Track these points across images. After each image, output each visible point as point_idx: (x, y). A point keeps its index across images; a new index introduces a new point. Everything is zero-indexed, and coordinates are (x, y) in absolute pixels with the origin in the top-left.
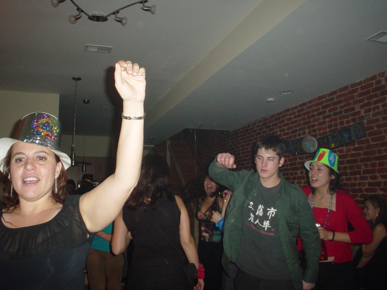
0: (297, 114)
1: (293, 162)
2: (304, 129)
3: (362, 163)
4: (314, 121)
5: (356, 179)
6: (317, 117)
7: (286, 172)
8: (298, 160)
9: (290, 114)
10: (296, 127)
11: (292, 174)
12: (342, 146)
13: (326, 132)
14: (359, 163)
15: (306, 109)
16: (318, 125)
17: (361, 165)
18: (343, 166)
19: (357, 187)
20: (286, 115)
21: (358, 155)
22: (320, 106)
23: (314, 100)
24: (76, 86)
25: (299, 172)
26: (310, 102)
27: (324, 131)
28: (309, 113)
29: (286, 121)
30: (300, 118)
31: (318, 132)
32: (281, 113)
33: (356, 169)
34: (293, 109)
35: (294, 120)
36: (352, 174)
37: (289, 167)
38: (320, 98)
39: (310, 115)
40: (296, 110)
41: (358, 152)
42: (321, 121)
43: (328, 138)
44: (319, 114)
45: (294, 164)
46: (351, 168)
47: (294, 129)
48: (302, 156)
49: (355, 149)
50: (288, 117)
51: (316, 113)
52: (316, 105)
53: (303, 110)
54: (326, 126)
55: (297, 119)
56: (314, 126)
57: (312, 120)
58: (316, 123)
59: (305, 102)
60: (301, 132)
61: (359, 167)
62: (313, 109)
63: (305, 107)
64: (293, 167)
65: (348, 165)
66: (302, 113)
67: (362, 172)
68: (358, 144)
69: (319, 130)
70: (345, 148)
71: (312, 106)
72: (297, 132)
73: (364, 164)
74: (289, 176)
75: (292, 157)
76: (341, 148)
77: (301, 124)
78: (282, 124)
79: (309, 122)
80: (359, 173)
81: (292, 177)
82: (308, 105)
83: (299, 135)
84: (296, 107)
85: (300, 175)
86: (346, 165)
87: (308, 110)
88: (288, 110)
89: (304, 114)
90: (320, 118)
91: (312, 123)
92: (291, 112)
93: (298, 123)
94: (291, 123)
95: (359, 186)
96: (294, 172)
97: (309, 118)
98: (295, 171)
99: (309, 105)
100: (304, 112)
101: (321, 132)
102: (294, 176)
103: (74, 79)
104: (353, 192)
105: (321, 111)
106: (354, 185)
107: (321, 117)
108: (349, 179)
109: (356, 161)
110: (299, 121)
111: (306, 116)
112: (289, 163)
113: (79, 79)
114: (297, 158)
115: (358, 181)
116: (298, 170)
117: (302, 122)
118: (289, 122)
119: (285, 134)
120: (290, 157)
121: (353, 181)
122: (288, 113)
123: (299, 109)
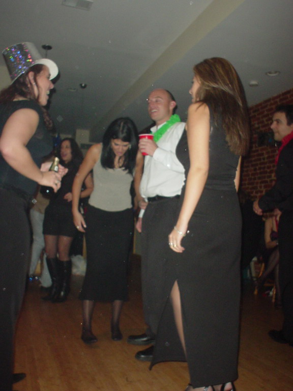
1: (271, 154)
7: (262, 166)
9: (271, 104)
11: (269, 168)
15: (290, 97)
20: (267, 106)
29: (266, 112)
32: (260, 104)
34: (274, 98)
37: (266, 160)
40: (278, 100)
45: (272, 157)
50: (269, 107)
53: (286, 98)
63: (288, 95)
64: (271, 159)
74: (266, 169)
75: (270, 150)
78: (260, 116)
81: (268, 170)
84: (278, 96)
88: (269, 100)
92: (272, 102)
96: (271, 165)
102: (272, 169)
112: (266, 156)
114: (276, 150)
119: (263, 126)
120: (267, 149)
122: (269, 103)
123: (281, 97)
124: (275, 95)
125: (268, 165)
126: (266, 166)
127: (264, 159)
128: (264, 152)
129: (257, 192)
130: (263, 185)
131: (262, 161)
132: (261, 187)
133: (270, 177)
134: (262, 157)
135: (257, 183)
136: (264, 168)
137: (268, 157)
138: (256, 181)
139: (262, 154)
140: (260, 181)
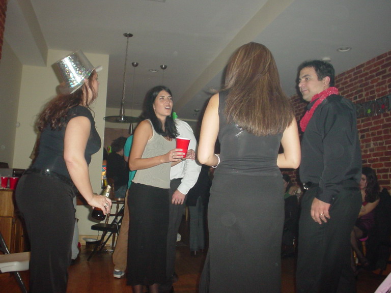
0: (353, 77)
2: (361, 91)
4: (372, 82)
6: (376, 78)
9: (346, 78)
10: (351, 90)
13: (386, 92)
15: (364, 71)
16: (377, 86)
20: (341, 80)
22: (380, 66)
23: (374, 60)
24: (128, 42)
26: (368, 63)
27: (384, 91)
28: (367, 74)
30: (357, 81)
31: (376, 93)
34: (348, 72)
35: (350, 83)
38: (379, 58)
39: (368, 76)
40: (352, 73)
42: (380, 81)
43: (387, 98)
44: (377, 75)
47: (350, 93)
50: (343, 81)
51: (375, 74)
52: (375, 65)
53: (360, 72)
54: (386, 86)
55: (354, 82)
56: (372, 87)
57: (370, 81)
58: (375, 84)
59: (362, 63)
60: (358, 95)
62: (371, 69)
63: (362, 69)
66: (359, 75)
69: (378, 90)
71: (371, 67)
72: (353, 95)
77: (358, 87)
79: (367, 84)
82: (365, 66)
83: (355, 98)
84: (352, 70)
87: (366, 71)
88: (343, 74)
89: (361, 76)
90: (379, 79)
91: (370, 85)
92: (347, 75)
93: (354, 86)
94: (346, 87)
97: (366, 79)
99: (368, 66)
100: (362, 74)
101: (380, 93)
103: (126, 35)
105: (380, 71)
107: (380, 77)
110: (356, 83)
111: (364, 78)
113: (130, 35)
117: (359, 85)
118: (344, 86)
122: (344, 77)
123: (356, 71)
124: (349, 69)
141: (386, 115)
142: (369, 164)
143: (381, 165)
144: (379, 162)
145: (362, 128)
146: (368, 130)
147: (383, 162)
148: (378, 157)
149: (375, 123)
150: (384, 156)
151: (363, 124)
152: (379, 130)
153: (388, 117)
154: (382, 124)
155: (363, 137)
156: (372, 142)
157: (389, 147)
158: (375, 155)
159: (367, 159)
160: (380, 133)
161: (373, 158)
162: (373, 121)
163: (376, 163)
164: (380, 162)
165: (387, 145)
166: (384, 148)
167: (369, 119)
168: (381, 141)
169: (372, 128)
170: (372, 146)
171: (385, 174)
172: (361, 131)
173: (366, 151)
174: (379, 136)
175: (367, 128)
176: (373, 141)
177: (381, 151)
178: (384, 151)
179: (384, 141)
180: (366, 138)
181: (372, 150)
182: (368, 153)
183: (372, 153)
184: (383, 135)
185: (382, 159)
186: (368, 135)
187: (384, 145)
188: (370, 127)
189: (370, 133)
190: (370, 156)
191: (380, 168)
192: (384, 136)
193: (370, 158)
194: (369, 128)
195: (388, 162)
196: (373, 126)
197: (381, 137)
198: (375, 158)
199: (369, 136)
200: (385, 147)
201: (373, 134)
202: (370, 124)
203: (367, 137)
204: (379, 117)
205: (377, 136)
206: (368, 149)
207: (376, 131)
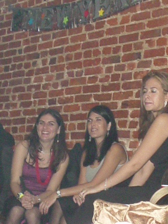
1: (31, 44)
3: (144, 40)
5: (132, 66)
7: (17, 63)
8: (41, 42)
11: (27, 66)
12: (116, 13)
14: (140, 40)
17: (142, 43)
18: (114, 46)
19: (133, 80)
21: (140, 26)
25: (39, 61)
33: (133, 51)
36: (126, 58)
37: (23, 54)
41: (141, 21)
45: (34, 48)
46: (127, 48)
48: (47, 33)
49: (135, 18)
61: (139, 46)
64: (31, 53)
65: (122, 45)
67: (142, 54)
68: (141, 9)
70: (119, 17)
73: (147, 42)
74: (23, 69)
75: (29, 37)
76: (114, 17)
80: (139, 56)
81: (26, 71)
85: (41, 66)
86: (118, 44)
95: (135, 78)
96: (31, 62)
98: (34, 60)
102: (32, 68)
104: (124, 89)
106: (129, 76)
108: (122, 68)
109: (134, 37)
112: (24, 47)
114: (39, 37)
115: (136, 70)
116: (38, 58)
120: (26, 36)
121: (127, 71)
125: (26, 61)
126: (23, 63)
127: (20, 51)
128: (22, 40)
129: (7, 107)
130: (17, 94)
131: (18, 55)
132: (14, 98)
133: (28, 81)
134: (17, 49)
135: (9, 91)
136: (20, 66)
137: (27, 50)
138: (6, 88)
139: (18, 44)
140: (12, 87)
141: (89, 28)
142: (59, 105)
143: (77, 108)
144: (74, 103)
145: (53, 48)
146: (61, 51)
147: (80, 104)
148: (72, 95)
149: (73, 40)
150: (82, 93)
151: (54, 40)
152: (78, 51)
153: (91, 32)
154: (82, 42)
155: (53, 61)
156: (66, 71)
157: (89, 78)
158: (69, 91)
159: (57, 98)
160: (78, 56)
161: (66, 96)
162: (70, 37)
163: (69, 104)
164: (76, 103)
165: (87, 76)
166: (83, 81)
167: (64, 34)
168: (79, 70)
169: (68, 47)
170: (66, 77)
171: (80, 121)
172: (52, 52)
173: (56, 85)
174: (76, 61)
175: (60, 47)
176: (68, 68)
177: (78, 86)
178: (82, 86)
179: (84, 69)
180: (57, 64)
181: (65, 83)
182: (59, 88)
183: (64, 88)
184: (82, 59)
185: (78, 99)
186: (61, 59)
187: (83, 76)
188: (65, 46)
189: (64, 55)
190: (60, 92)
191: (74, 113)
192: (84, 61)
193: (61, 97)
194: (63, 48)
195: (88, 102)
196: (70, 44)
197: (80, 63)
198: (69, 96)
199: (63, 61)
200: (85, 78)
201: (68, 58)
202: (65, 41)
203: (59, 62)
204: (79, 30)
205: (73, 61)
206: (59, 81)
207: (73, 53)
